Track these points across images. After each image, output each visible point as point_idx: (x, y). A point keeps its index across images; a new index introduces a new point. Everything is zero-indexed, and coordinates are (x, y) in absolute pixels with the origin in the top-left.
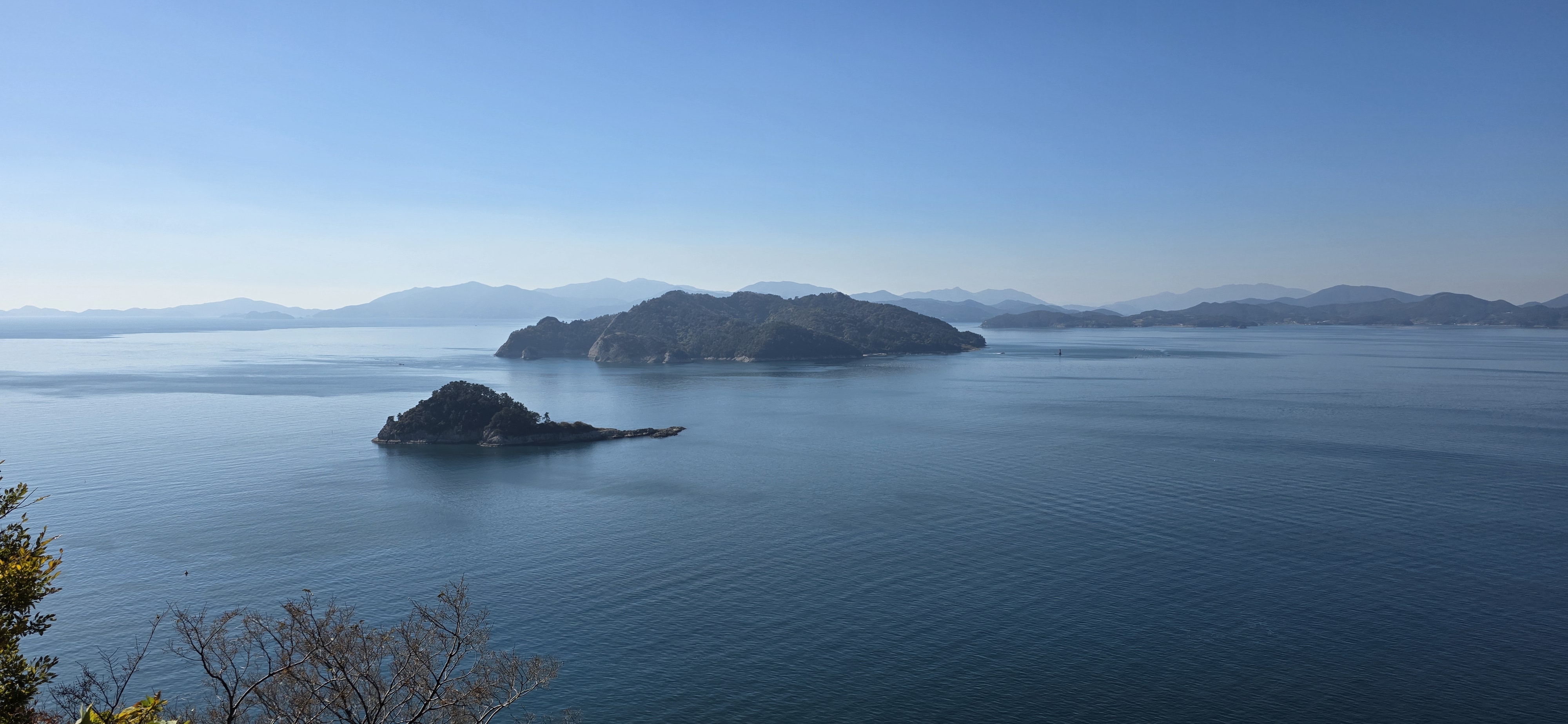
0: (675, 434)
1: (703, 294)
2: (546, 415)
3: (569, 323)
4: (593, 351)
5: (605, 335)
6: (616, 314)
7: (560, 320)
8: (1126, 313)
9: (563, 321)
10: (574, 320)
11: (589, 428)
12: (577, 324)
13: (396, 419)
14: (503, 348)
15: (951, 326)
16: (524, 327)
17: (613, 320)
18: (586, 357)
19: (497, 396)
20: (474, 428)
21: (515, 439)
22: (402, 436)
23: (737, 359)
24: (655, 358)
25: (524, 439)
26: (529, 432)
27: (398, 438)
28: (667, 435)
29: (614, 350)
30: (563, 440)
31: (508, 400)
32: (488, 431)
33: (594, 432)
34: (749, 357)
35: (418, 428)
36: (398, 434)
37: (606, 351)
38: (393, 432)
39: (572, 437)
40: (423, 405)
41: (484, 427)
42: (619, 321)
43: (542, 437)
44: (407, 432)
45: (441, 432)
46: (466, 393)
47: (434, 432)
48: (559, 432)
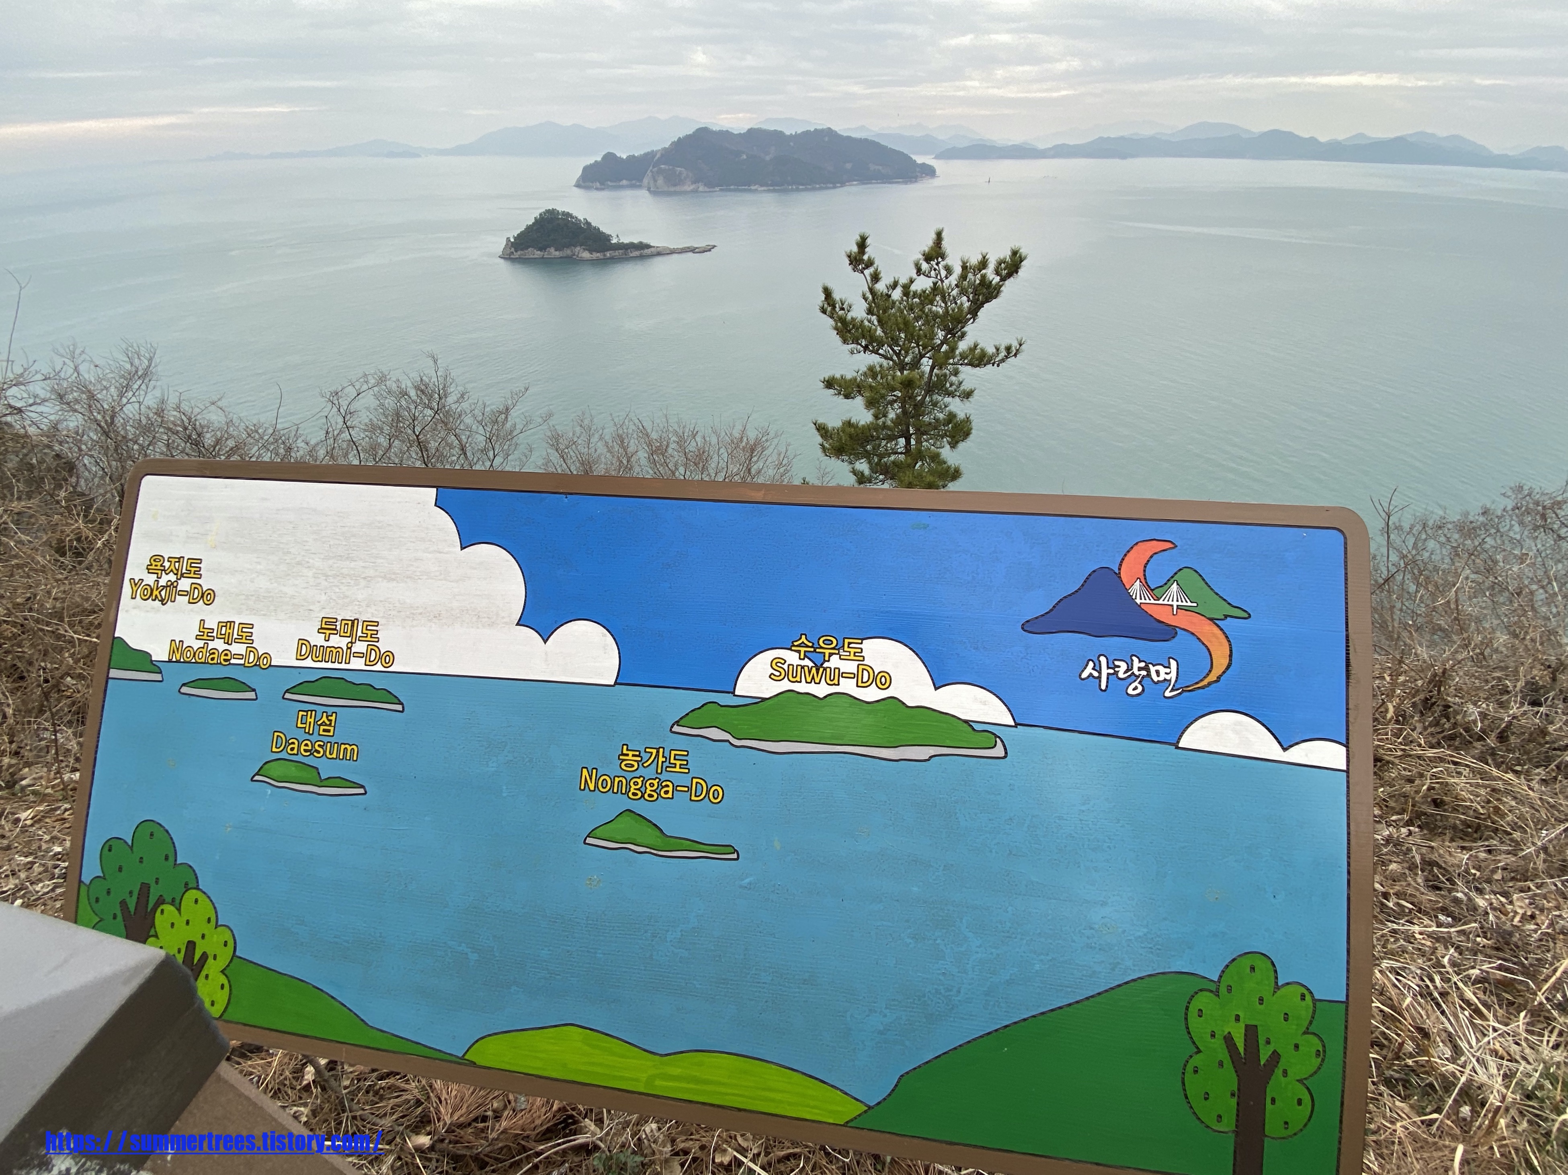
0: (710, 250)
1: (724, 130)
2: (618, 237)
3: (625, 158)
4: (646, 181)
5: (654, 167)
6: (661, 150)
7: (618, 155)
8: (1041, 146)
9: (621, 156)
10: (628, 155)
11: (648, 246)
12: (631, 158)
13: (512, 240)
14: (578, 181)
16: (592, 162)
17: (658, 156)
18: (640, 187)
19: (580, 220)
20: (568, 246)
21: (598, 254)
22: (519, 253)
23: (753, 188)
24: (692, 187)
25: (605, 255)
26: (608, 250)
27: (517, 255)
28: (704, 252)
29: (660, 181)
30: (631, 255)
31: (588, 224)
32: (578, 248)
33: (652, 249)
34: (762, 186)
35: (529, 247)
36: (516, 251)
37: (655, 181)
38: (513, 250)
39: (637, 253)
40: (529, 228)
41: (575, 246)
42: (662, 155)
43: (617, 253)
44: (522, 250)
45: (545, 249)
46: (558, 219)
47: (541, 249)
48: (627, 249)
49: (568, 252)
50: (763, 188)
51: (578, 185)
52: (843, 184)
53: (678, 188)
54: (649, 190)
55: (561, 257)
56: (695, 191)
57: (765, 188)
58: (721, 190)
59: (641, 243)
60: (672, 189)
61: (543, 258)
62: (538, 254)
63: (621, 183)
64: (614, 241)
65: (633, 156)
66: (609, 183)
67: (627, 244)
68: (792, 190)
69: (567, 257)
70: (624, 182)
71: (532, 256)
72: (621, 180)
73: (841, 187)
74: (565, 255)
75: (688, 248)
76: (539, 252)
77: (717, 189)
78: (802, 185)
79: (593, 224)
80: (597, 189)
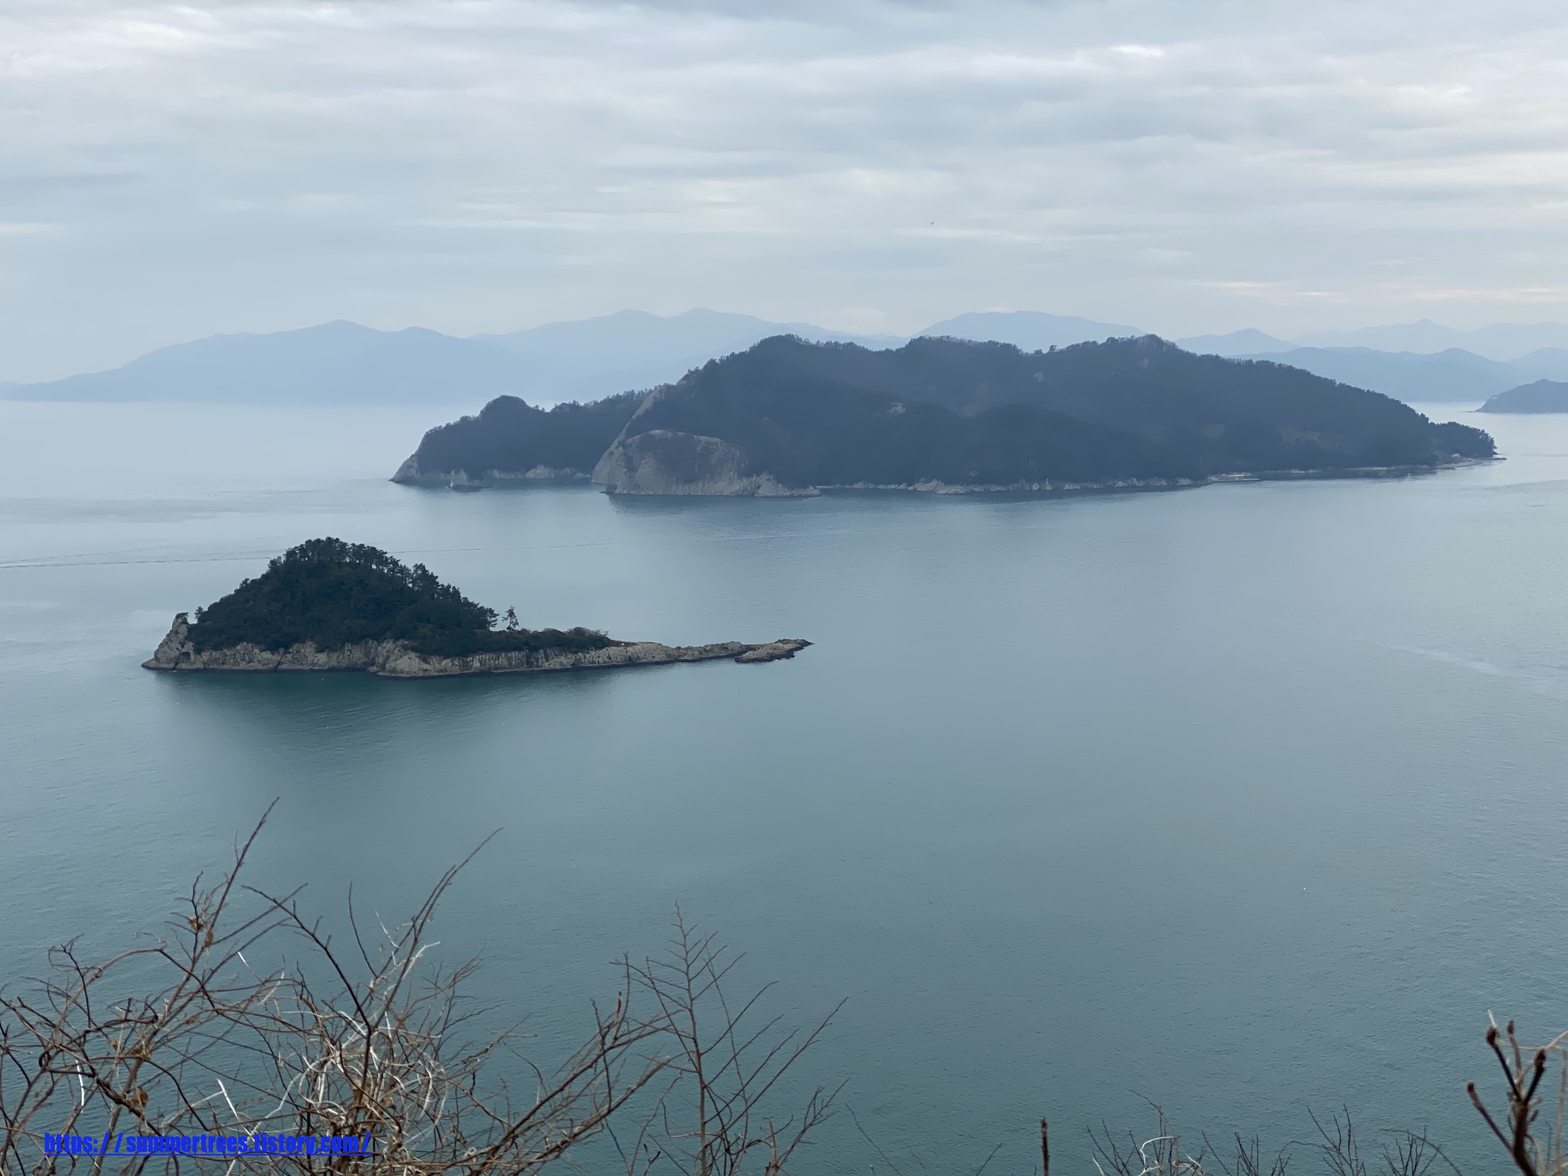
0: (789, 654)
1: (842, 342)
2: (511, 613)
3: (548, 410)
4: (602, 469)
5: (630, 433)
6: (651, 391)
7: (531, 404)
9: (537, 406)
10: (559, 403)
11: (600, 642)
13: (192, 620)
14: (407, 466)
15: (1413, 411)
16: (453, 419)
17: (647, 404)
18: (585, 484)
19: (403, 570)
20: (357, 639)
21: (446, 663)
22: (205, 656)
23: (921, 487)
24: (738, 486)
25: (466, 665)
26: (476, 651)
27: (198, 661)
28: (771, 658)
29: (647, 468)
30: (546, 665)
31: (426, 578)
32: (389, 645)
33: (612, 651)
34: (948, 482)
35: (239, 639)
36: (198, 651)
37: (631, 468)
38: (189, 647)
39: (565, 660)
40: (249, 589)
41: (379, 638)
42: (657, 404)
43: (503, 660)
44: (216, 648)
45: (287, 647)
46: (341, 565)
47: (273, 647)
48: (536, 649)
49: (355, 654)
50: (952, 489)
51: (404, 478)
52: (1198, 479)
53: (696, 489)
54: (610, 492)
55: (331, 670)
56: (749, 496)
57: (958, 489)
58: (824, 492)
59: (579, 631)
60: (680, 490)
61: (275, 670)
62: (264, 658)
63: (530, 474)
64: (500, 625)
65: (574, 406)
66: (496, 474)
67: (536, 636)
68: (1042, 495)
69: (352, 669)
70: (541, 472)
71: (243, 666)
72: (533, 466)
73: (1195, 485)
74: (344, 663)
75: (723, 647)
76: (267, 655)
77: (811, 490)
78: (1074, 481)
79: (442, 581)
80: (458, 488)
